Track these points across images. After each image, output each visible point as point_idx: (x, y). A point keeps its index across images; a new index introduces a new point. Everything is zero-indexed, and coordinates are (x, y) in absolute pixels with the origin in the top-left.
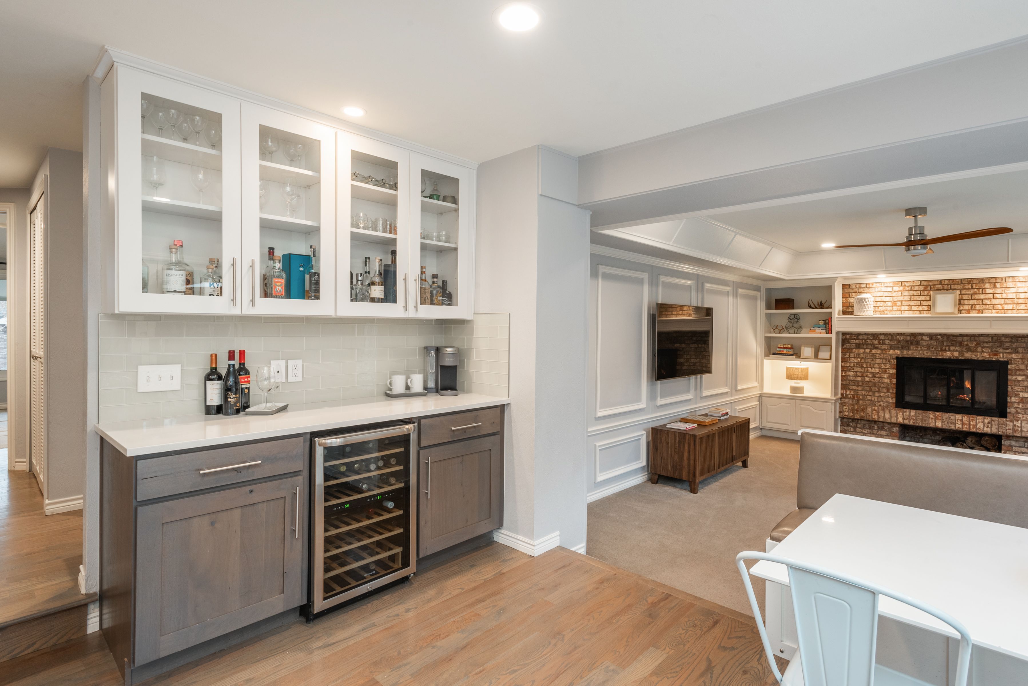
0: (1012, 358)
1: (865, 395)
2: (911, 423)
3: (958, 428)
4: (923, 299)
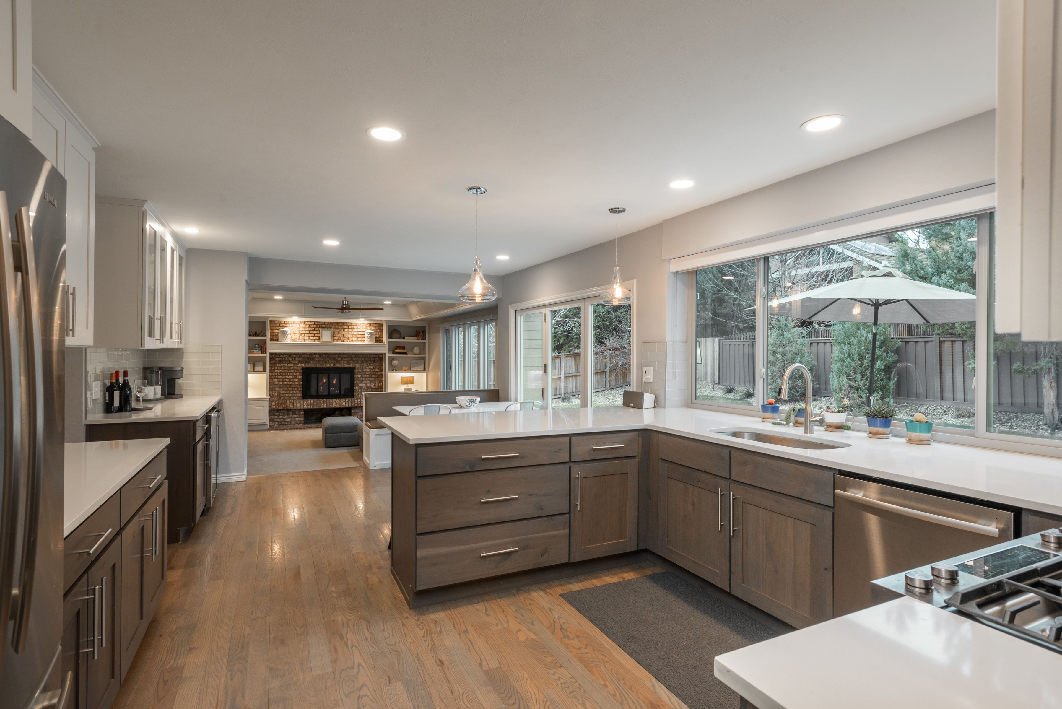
0: (356, 366)
1: (284, 393)
2: (311, 408)
3: (334, 406)
4: (316, 333)
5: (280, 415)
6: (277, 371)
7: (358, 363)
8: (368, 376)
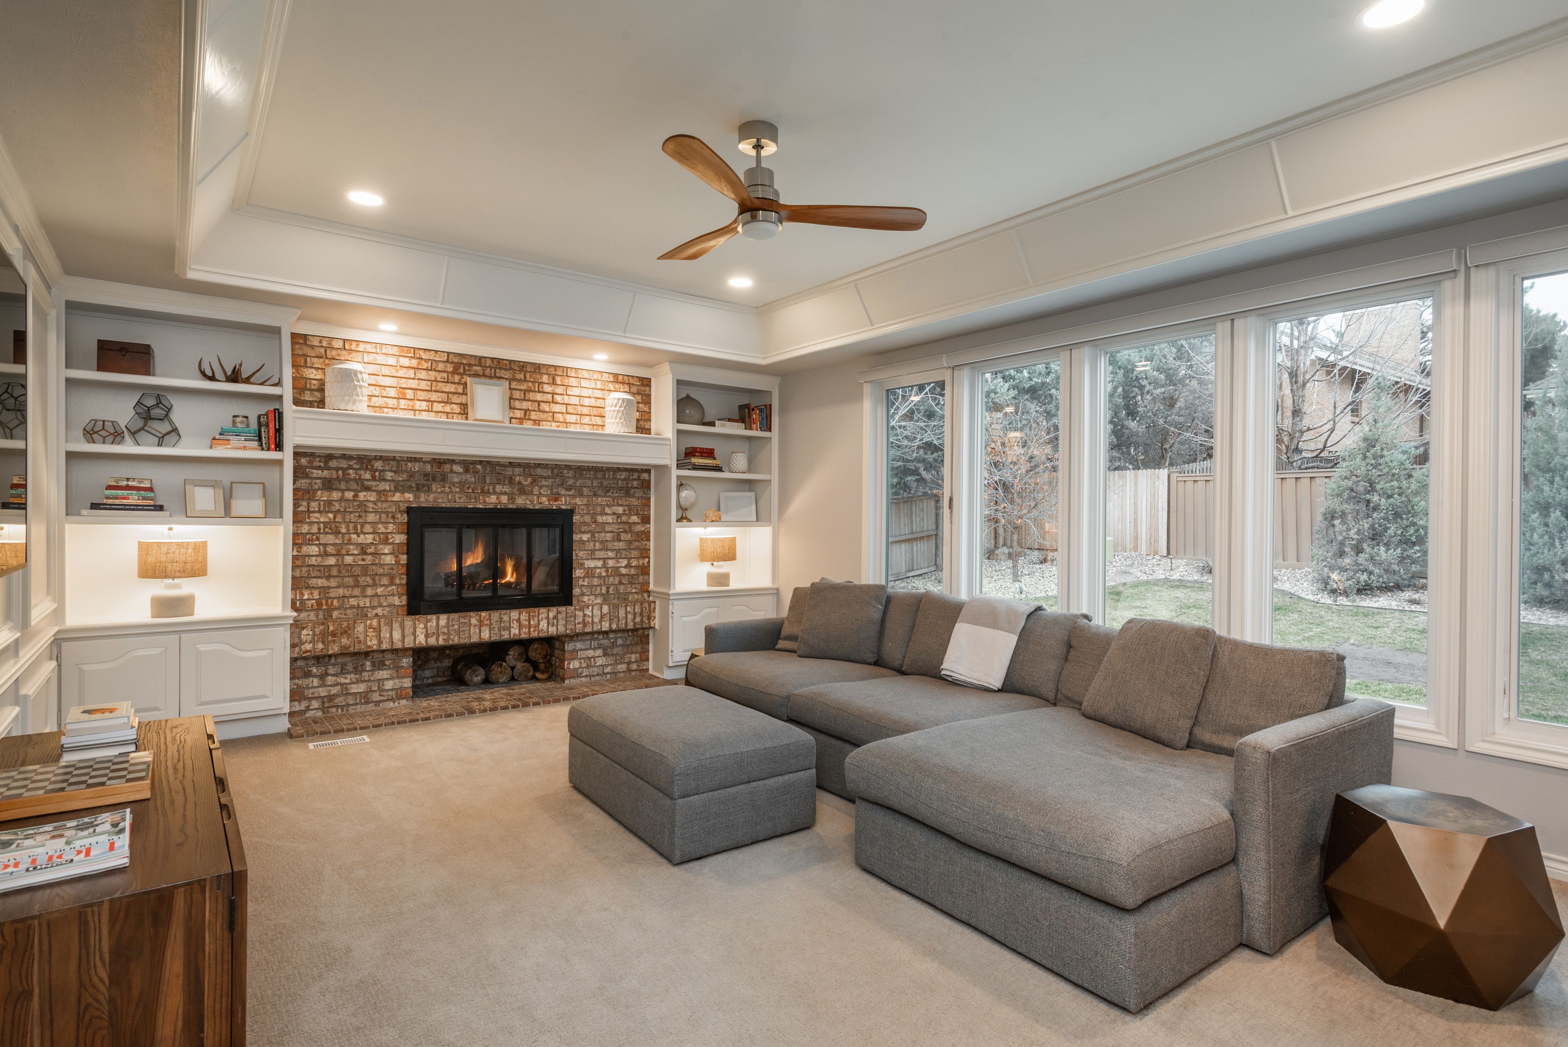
0: (576, 504)
1: (344, 597)
2: (441, 642)
3: (514, 635)
4: (452, 390)
5: (327, 674)
6: (315, 517)
7: (581, 495)
8: (609, 536)
